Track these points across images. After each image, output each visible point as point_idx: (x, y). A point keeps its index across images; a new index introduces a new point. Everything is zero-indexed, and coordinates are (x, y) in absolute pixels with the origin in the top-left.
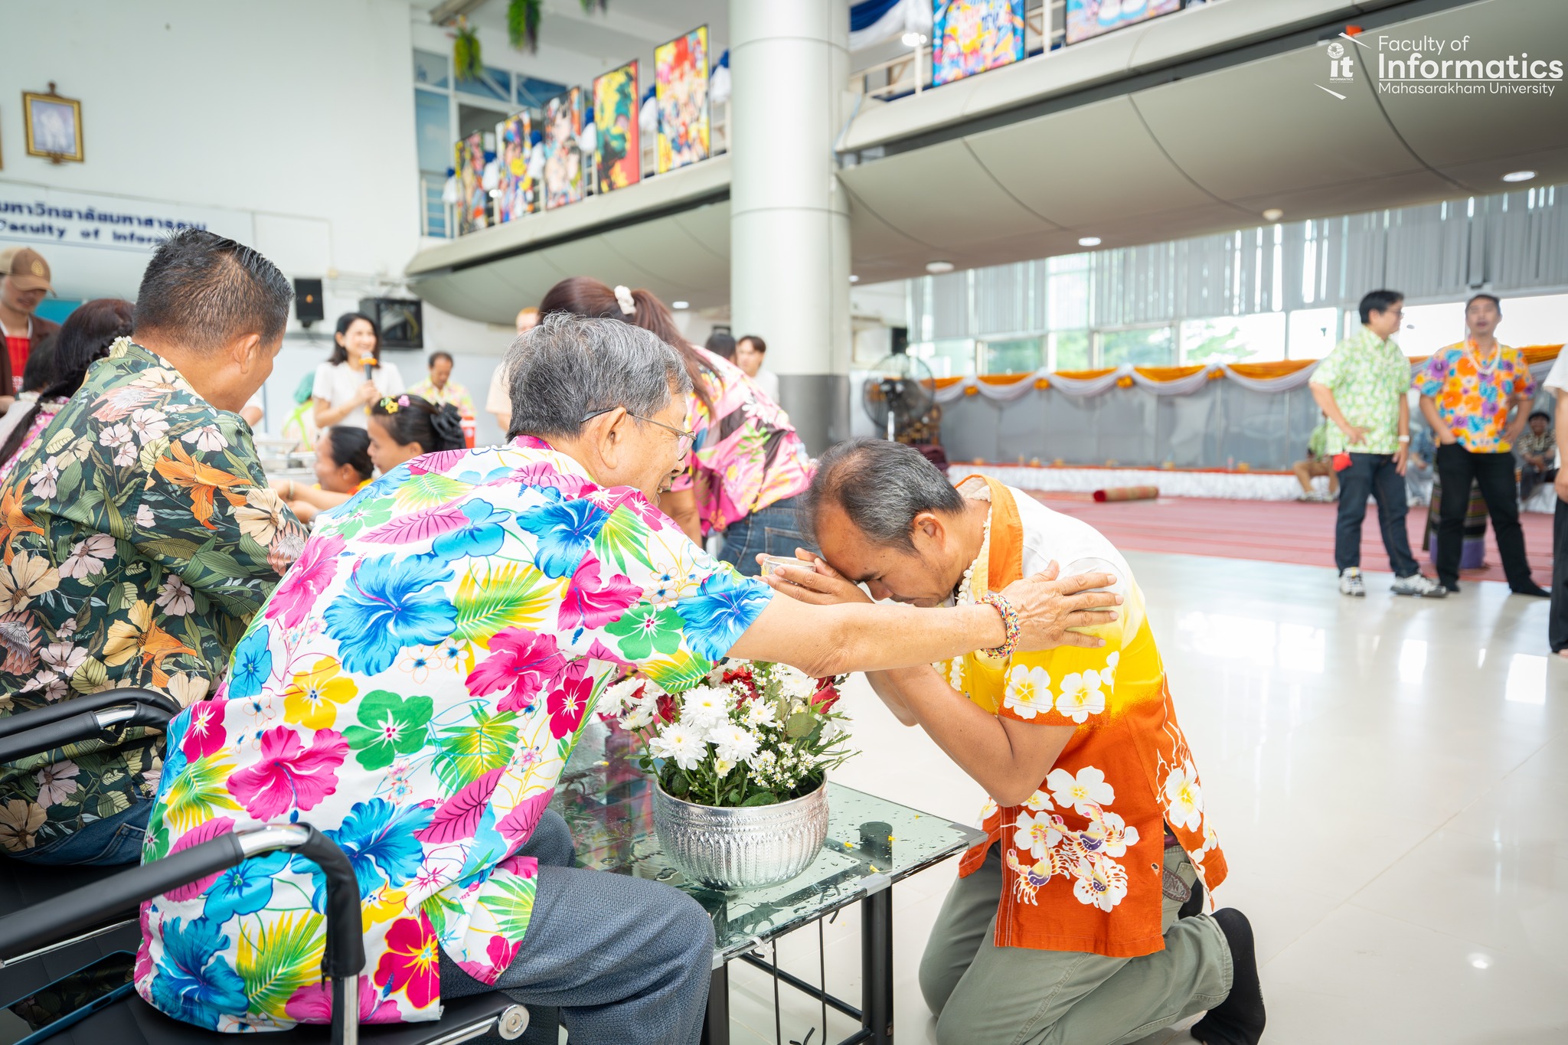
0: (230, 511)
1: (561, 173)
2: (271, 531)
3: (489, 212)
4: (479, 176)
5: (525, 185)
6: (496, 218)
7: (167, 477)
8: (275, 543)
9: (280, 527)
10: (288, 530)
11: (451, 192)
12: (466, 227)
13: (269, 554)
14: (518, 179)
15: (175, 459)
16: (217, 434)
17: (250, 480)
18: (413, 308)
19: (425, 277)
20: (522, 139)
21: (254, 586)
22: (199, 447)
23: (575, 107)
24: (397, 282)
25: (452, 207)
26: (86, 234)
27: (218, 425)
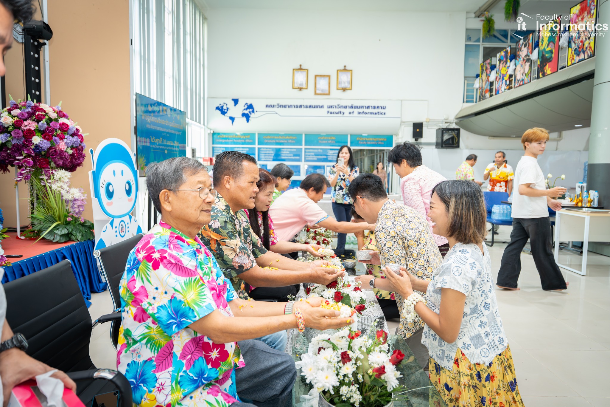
0: (221, 247)
1: (522, 71)
2: (234, 254)
3: (491, 90)
4: (488, 76)
5: (506, 78)
6: (494, 93)
7: (205, 236)
8: (235, 258)
9: (237, 253)
10: (241, 254)
11: (477, 84)
12: (482, 98)
13: (233, 262)
14: (504, 76)
15: (206, 230)
16: (218, 222)
17: (227, 237)
18: (456, 132)
19: (463, 119)
20: (507, 58)
21: (229, 271)
22: (212, 226)
23: (530, 42)
24: (452, 122)
25: (477, 90)
26: (350, 113)
27: (218, 220)
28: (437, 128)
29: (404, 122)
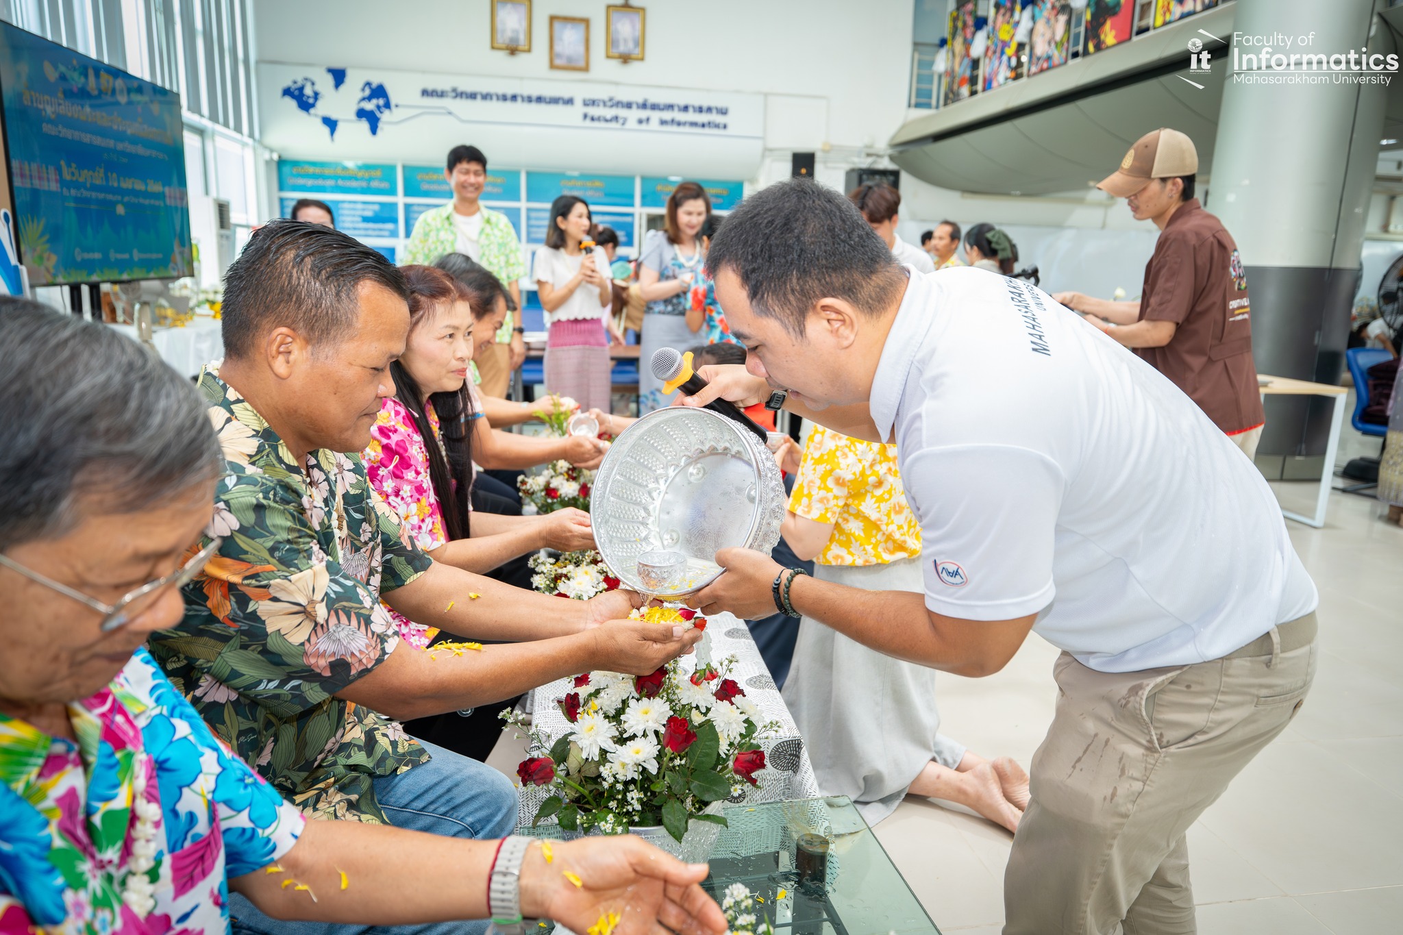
0: (251, 607)
2: (307, 627)
8: (313, 639)
9: (321, 620)
10: (333, 621)
13: (305, 653)
16: (226, 514)
17: (273, 565)
18: (891, 178)
19: (908, 149)
21: (293, 688)
24: (881, 153)
26: (640, 122)
27: (227, 503)
28: (848, 167)
29: (771, 150)
